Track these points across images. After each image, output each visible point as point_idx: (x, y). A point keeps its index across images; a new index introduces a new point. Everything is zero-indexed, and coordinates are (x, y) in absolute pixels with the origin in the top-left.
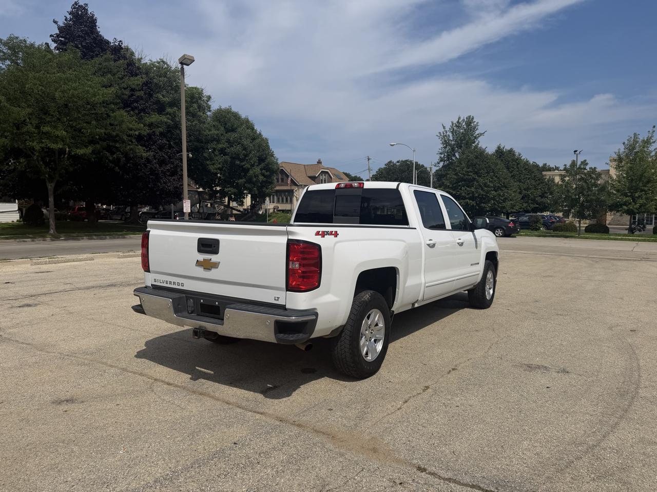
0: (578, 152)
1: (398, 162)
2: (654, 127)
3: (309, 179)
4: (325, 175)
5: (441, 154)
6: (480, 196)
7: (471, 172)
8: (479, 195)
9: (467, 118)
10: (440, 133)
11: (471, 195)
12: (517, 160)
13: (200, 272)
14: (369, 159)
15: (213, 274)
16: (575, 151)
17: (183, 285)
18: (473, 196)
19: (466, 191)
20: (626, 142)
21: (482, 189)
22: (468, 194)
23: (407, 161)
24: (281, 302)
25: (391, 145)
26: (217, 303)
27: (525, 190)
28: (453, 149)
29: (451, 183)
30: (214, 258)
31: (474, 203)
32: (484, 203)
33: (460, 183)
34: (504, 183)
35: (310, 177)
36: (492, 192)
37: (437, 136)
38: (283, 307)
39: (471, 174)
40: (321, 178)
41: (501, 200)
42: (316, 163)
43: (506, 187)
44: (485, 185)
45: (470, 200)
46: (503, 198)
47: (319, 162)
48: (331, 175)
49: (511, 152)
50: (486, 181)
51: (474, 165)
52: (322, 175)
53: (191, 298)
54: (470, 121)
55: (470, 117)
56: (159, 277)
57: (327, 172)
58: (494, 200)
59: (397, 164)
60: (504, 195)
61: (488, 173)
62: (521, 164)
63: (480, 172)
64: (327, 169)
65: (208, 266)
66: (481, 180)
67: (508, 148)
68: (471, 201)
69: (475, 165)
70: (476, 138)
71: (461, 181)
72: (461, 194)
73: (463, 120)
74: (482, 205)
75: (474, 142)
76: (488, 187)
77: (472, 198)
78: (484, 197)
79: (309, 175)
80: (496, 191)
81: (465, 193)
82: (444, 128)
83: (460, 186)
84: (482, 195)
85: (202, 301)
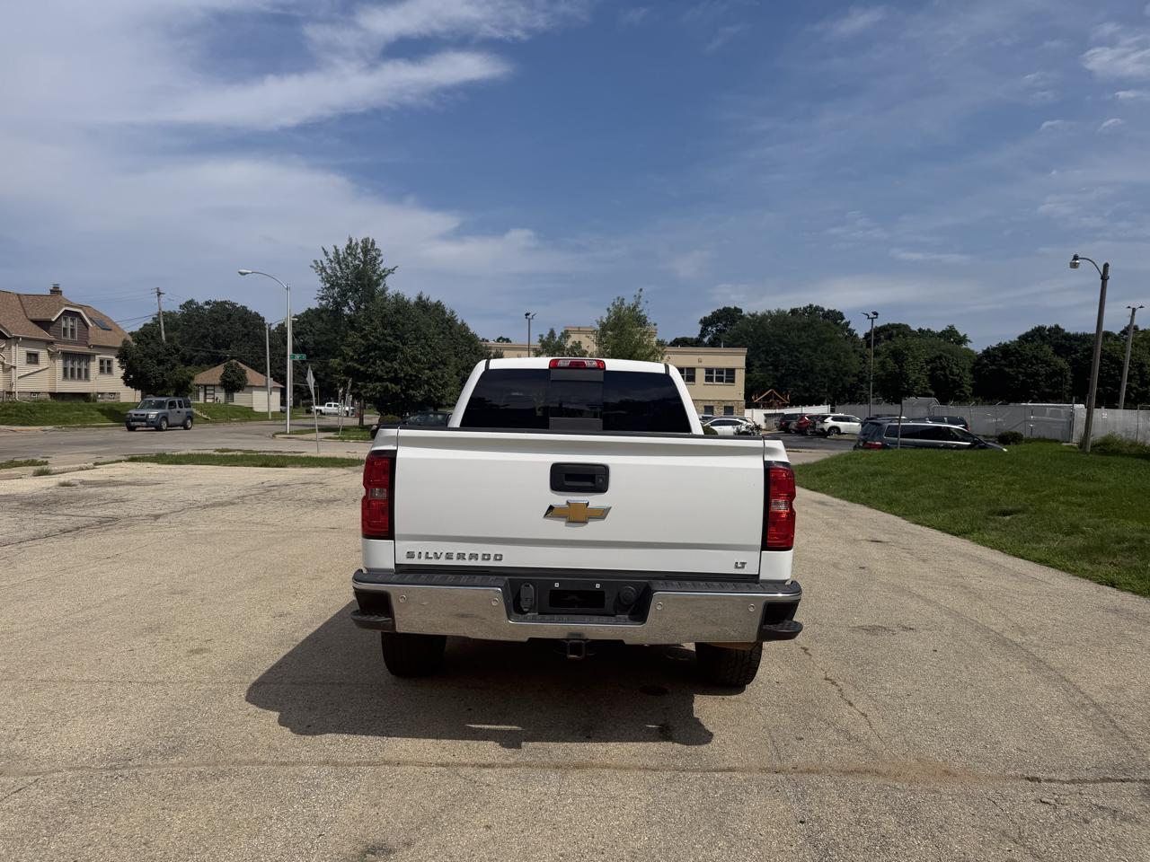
0: (530, 316)
1: (207, 303)
2: (641, 290)
3: (35, 326)
4: (73, 320)
5: (322, 298)
6: (408, 377)
7: (390, 335)
8: (405, 376)
9: (362, 242)
10: (315, 261)
11: (393, 375)
12: (449, 320)
13: (559, 529)
14: (159, 294)
15: (592, 530)
16: (527, 315)
17: (499, 557)
18: (396, 375)
19: (383, 368)
20: (611, 308)
21: (410, 365)
22: (387, 372)
23: (225, 302)
24: (750, 570)
25: (241, 273)
26: (598, 586)
27: (463, 369)
28: (343, 294)
29: (355, 351)
30: (595, 501)
31: (397, 388)
32: (413, 389)
33: (372, 354)
34: (442, 358)
35: (35, 322)
36: (426, 371)
37: (312, 266)
38: (754, 579)
39: (391, 339)
40: (64, 325)
41: (440, 385)
42: (49, 293)
43: (445, 364)
44: (415, 359)
45: (391, 383)
46: (442, 382)
47: (56, 291)
48: (87, 319)
49: (438, 306)
50: (416, 352)
51: (393, 325)
52: (65, 319)
53: (531, 582)
54: (368, 247)
55: (367, 239)
56: (415, 546)
57: (78, 314)
58: (429, 384)
59: (206, 307)
60: (443, 376)
61: (417, 339)
62: (455, 328)
63: (406, 336)
64: (80, 307)
65: (577, 516)
66: (407, 350)
67: (433, 300)
68: (393, 385)
69: (395, 325)
70: (382, 277)
71: (374, 350)
72: (377, 371)
73: (357, 244)
74: (411, 392)
75: (379, 285)
76: (419, 361)
77: (396, 380)
78: (414, 378)
79: (34, 317)
80: (431, 371)
81: (382, 371)
82: (326, 253)
83: (371, 357)
84: (411, 375)
85: (557, 585)
